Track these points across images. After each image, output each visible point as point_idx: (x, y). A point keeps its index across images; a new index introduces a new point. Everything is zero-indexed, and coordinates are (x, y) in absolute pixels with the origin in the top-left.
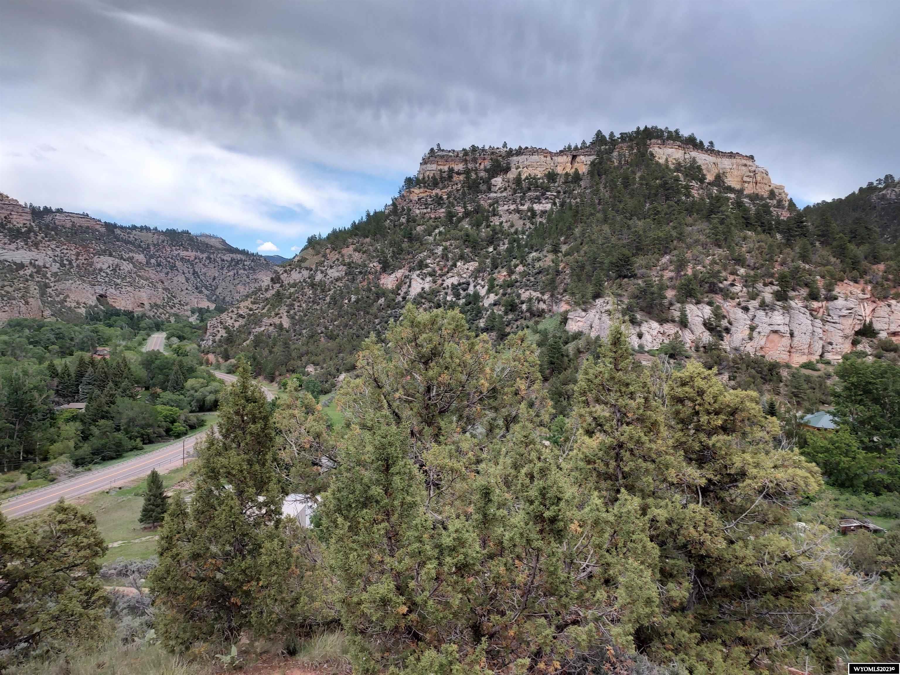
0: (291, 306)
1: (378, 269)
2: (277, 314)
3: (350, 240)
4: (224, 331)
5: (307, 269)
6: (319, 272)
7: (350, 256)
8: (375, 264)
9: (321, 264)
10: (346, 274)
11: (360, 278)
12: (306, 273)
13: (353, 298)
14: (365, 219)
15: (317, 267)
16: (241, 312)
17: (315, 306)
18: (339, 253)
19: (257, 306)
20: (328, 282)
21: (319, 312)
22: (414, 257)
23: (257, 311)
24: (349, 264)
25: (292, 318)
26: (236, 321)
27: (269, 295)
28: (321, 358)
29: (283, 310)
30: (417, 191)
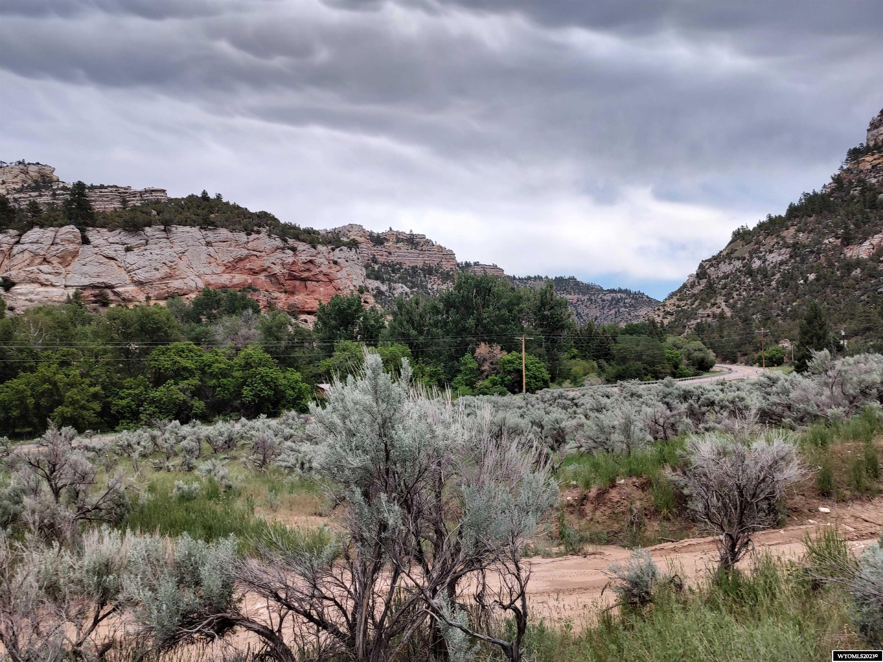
0: (729, 295)
1: (838, 243)
2: (713, 305)
3: (789, 223)
5: (738, 259)
6: (755, 259)
7: (793, 238)
8: (831, 240)
9: (756, 251)
10: (791, 257)
11: (812, 257)
12: (738, 264)
13: (811, 277)
15: (751, 255)
17: (759, 293)
18: (777, 237)
20: (769, 267)
23: (686, 307)
24: (794, 245)
25: (732, 307)
26: (664, 318)
27: (696, 291)
28: (795, 333)
29: (720, 301)
30: (868, 159)
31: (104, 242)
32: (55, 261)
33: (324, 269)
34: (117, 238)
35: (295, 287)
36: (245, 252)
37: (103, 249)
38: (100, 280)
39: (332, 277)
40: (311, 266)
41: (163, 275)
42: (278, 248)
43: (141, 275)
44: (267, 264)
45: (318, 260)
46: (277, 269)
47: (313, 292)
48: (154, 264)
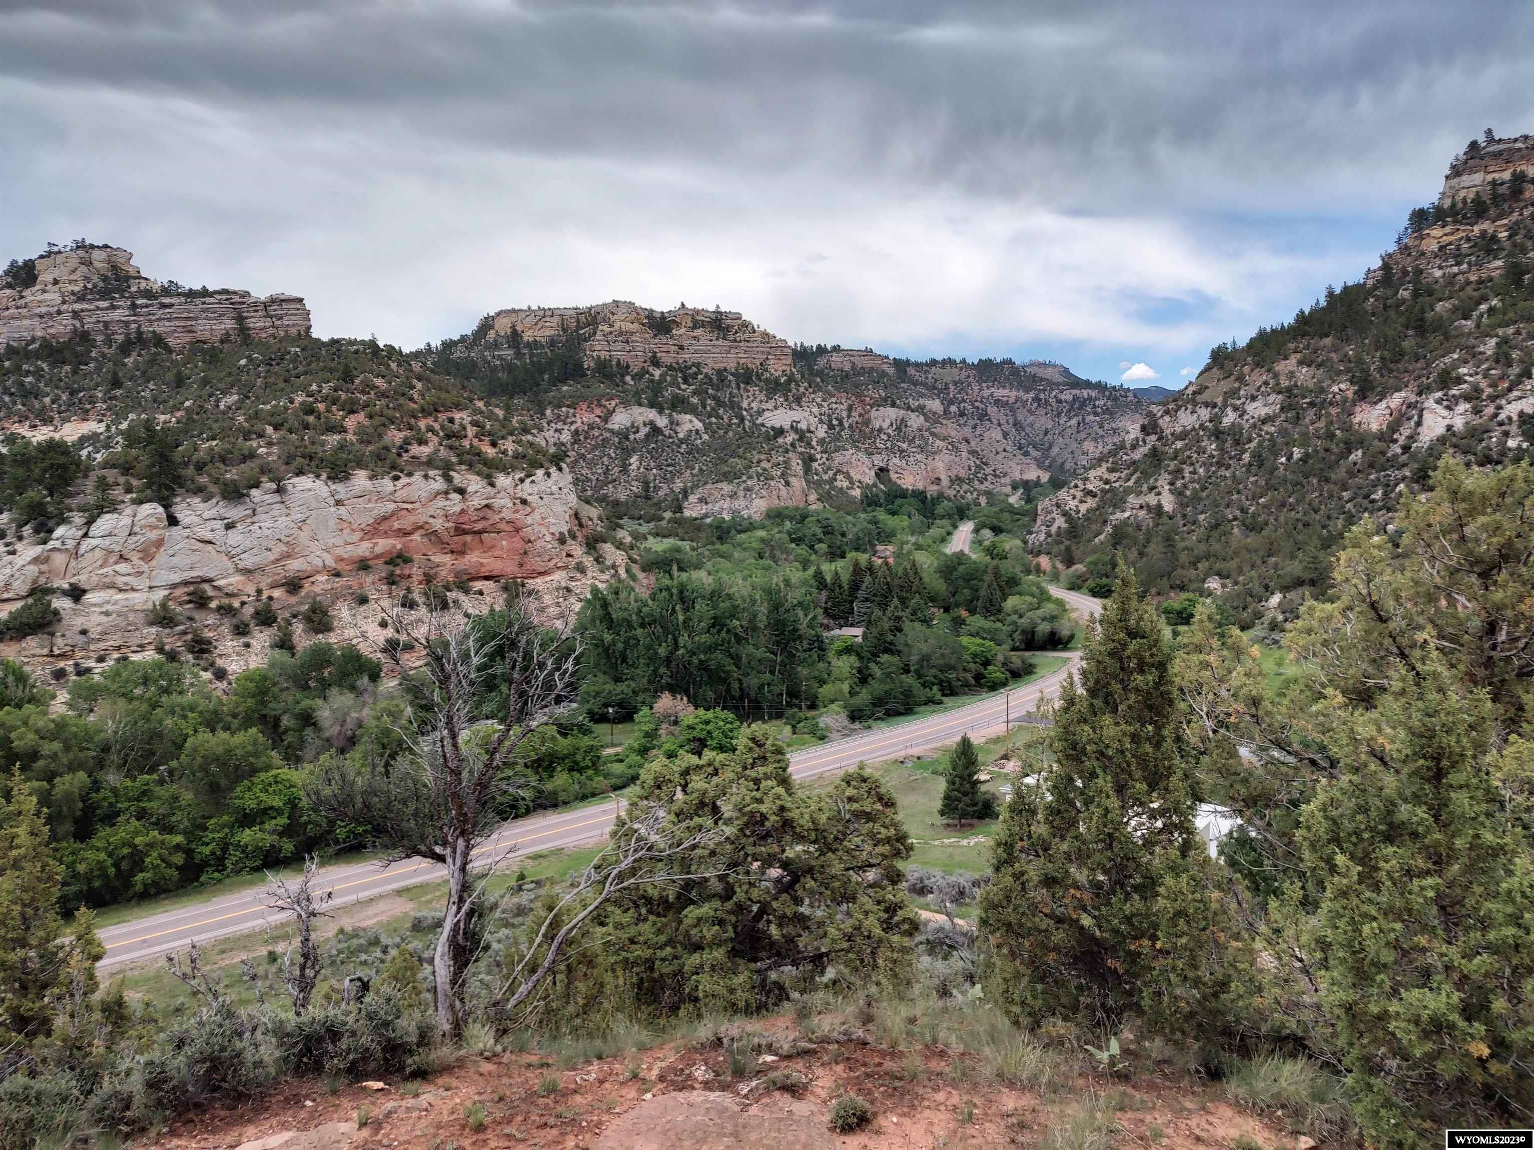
0: (1178, 472)
1: (1350, 394)
2: (1152, 489)
3: (1292, 346)
4: (1063, 519)
5: (1207, 405)
6: (1229, 410)
7: (1291, 375)
8: (1343, 386)
9: (1233, 393)
10: (1282, 409)
11: (1311, 414)
12: (1205, 413)
13: (1297, 453)
14: (1323, 303)
15: (1225, 400)
16: (1090, 487)
17: (1223, 472)
18: (1269, 371)
19: (1117, 475)
20: (1247, 426)
21: (1229, 482)
22: (1428, 365)
23: (1117, 485)
24: (1289, 390)
25: (1178, 494)
26: (1081, 502)
27: (1137, 455)
28: (1233, 564)
29: (1163, 481)
30: (1436, 232)
31: (196, 519)
32: (135, 557)
33: (507, 514)
34: (214, 511)
35: (465, 544)
36: (392, 506)
37: (197, 529)
38: (194, 574)
39: (519, 524)
40: (489, 513)
41: (277, 556)
42: (438, 493)
43: (248, 561)
44: (422, 519)
45: (497, 503)
46: (438, 524)
47: (493, 547)
48: (265, 544)
